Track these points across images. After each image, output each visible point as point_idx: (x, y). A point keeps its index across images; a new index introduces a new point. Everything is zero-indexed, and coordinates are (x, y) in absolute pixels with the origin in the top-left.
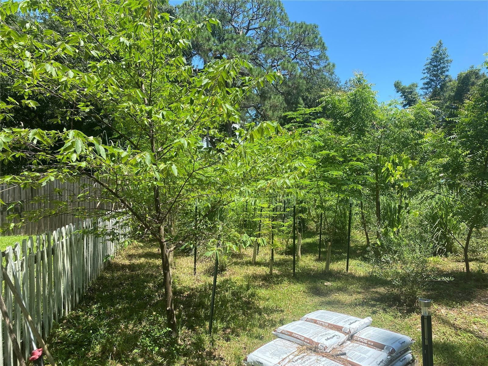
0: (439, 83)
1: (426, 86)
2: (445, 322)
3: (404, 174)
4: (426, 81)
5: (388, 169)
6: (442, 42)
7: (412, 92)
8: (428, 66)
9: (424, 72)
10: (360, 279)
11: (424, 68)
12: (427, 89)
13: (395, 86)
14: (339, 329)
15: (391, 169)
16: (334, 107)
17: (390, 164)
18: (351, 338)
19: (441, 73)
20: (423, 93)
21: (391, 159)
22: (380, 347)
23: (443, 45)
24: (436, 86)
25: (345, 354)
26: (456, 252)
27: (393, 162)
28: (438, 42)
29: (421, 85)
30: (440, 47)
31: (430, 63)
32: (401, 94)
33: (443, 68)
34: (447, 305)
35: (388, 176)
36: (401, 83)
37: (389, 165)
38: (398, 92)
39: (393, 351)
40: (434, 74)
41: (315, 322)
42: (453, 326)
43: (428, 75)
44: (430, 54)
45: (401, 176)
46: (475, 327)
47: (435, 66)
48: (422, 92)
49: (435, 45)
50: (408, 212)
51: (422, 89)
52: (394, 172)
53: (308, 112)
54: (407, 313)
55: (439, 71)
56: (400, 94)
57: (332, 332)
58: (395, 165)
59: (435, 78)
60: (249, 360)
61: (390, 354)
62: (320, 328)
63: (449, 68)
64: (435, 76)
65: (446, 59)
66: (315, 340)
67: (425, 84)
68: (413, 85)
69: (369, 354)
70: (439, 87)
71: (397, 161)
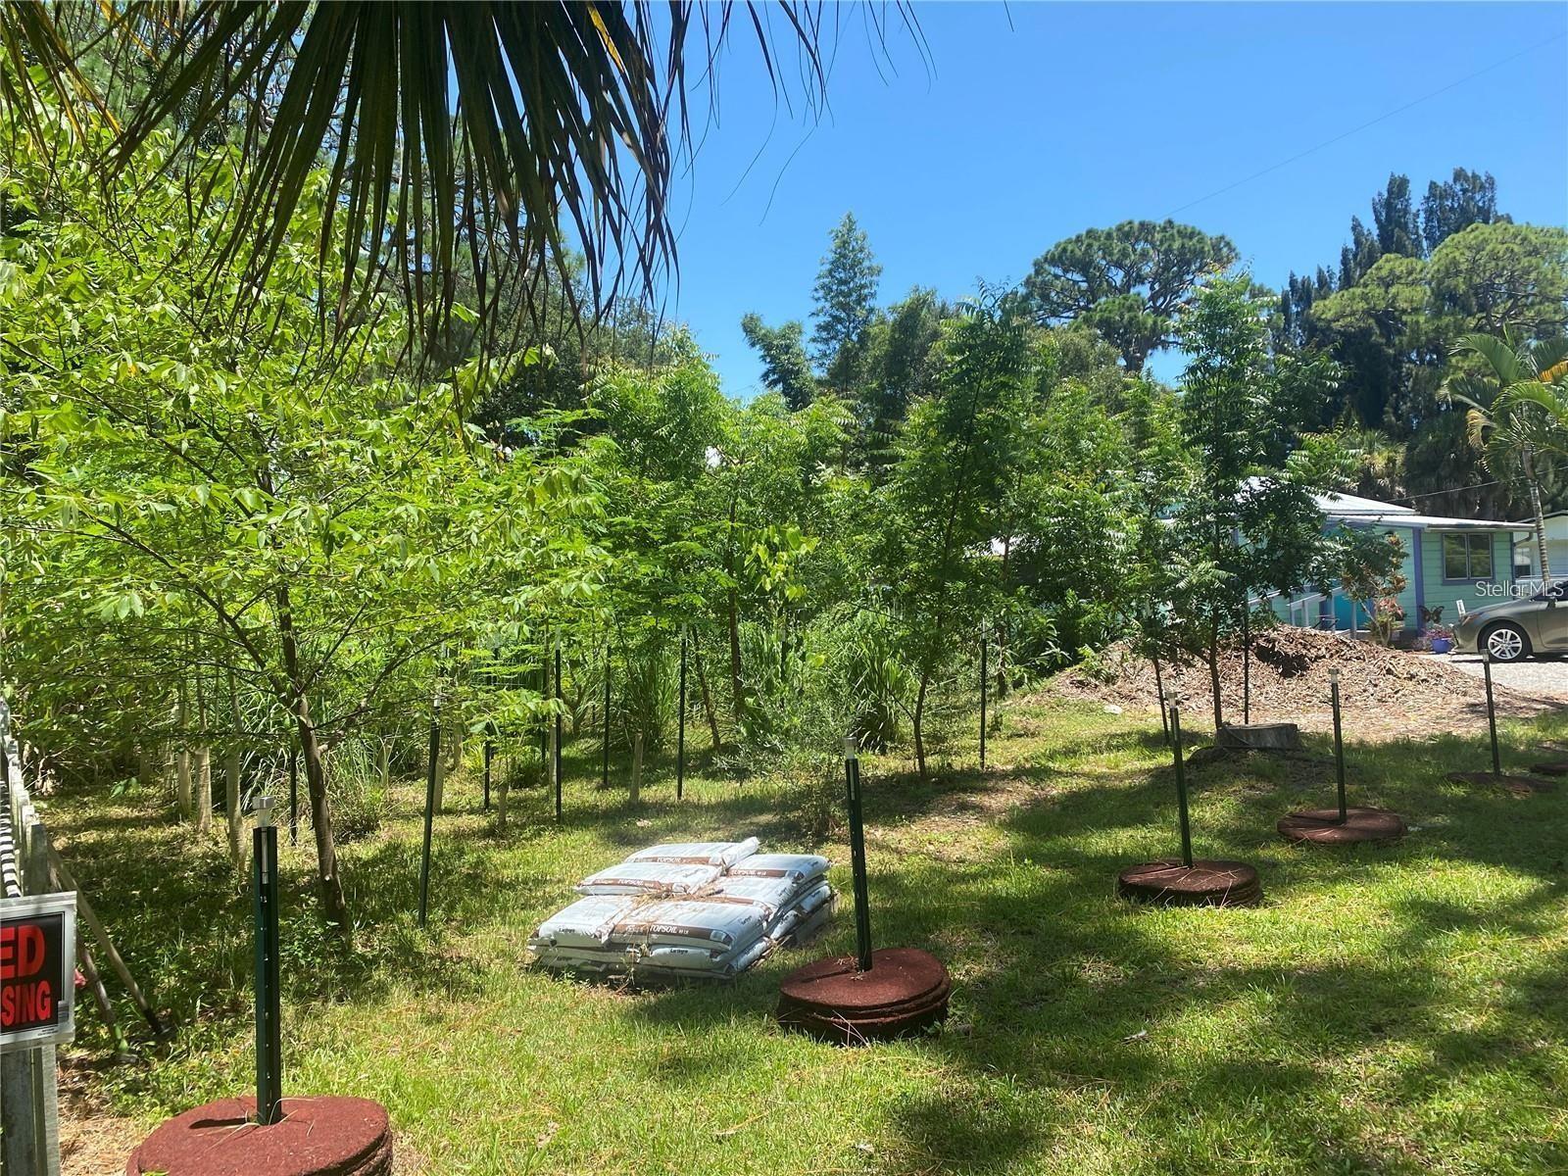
0: (855, 328)
1: (824, 334)
2: (881, 847)
3: (791, 568)
4: (823, 319)
5: (757, 559)
6: (854, 218)
7: (788, 347)
8: (826, 280)
9: (817, 295)
10: (710, 808)
11: (817, 284)
12: (826, 341)
13: (745, 330)
14: (705, 861)
15: (764, 556)
16: (626, 407)
17: (761, 547)
18: (726, 872)
19: (859, 303)
20: (817, 354)
21: (764, 537)
22: (780, 874)
23: (858, 225)
24: (848, 336)
25: (721, 891)
26: (902, 740)
27: (769, 544)
28: (844, 218)
29: (810, 329)
30: (849, 230)
31: (830, 271)
32: (762, 353)
33: (863, 287)
34: (885, 824)
35: (758, 576)
36: (758, 319)
37: (761, 550)
38: (753, 345)
39: (801, 875)
40: (841, 303)
41: (655, 860)
42: (897, 851)
43: (828, 305)
44: (827, 251)
45: (786, 574)
46: (931, 848)
47: (842, 282)
48: (813, 349)
49: (838, 225)
50: (803, 658)
51: (814, 340)
52: (770, 565)
53: (568, 420)
54: (814, 846)
55: (854, 296)
56: (758, 351)
57: (693, 867)
58: (773, 550)
59: (843, 315)
60: (542, 934)
61: (796, 880)
62: (667, 866)
63: (875, 288)
64: (843, 307)
65: (866, 263)
66: (665, 881)
67: (820, 328)
68: (791, 327)
69: (762, 885)
70: (854, 337)
71: (776, 540)
